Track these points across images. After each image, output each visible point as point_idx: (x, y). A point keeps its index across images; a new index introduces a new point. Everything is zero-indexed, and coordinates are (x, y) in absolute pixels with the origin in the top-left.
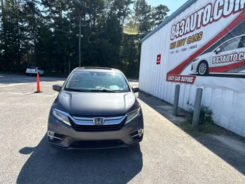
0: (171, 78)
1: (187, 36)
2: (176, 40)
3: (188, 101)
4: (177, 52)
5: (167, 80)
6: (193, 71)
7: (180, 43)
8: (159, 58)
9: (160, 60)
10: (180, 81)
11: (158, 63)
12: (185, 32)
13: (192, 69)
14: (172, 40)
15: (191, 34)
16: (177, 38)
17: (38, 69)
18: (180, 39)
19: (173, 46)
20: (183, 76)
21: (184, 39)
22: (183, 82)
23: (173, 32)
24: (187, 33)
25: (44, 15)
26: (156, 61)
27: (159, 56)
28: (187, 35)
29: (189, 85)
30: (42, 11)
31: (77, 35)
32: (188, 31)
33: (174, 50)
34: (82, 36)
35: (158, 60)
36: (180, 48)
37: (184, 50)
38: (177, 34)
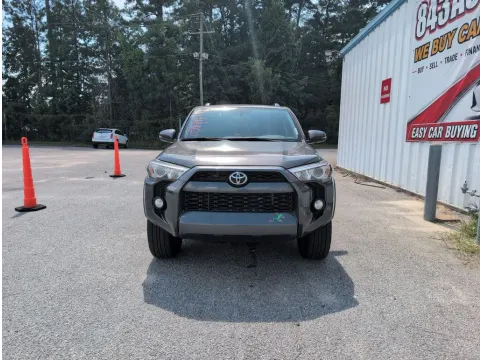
0: (418, 133)
1: (458, 24)
2: (429, 38)
3: (465, 185)
4: (433, 66)
5: (409, 138)
6: (476, 108)
7: (441, 44)
8: (386, 88)
9: (388, 92)
10: (443, 138)
11: (385, 101)
12: (453, 15)
13: (474, 104)
14: (418, 39)
15: (468, 18)
16: (432, 31)
17: (116, 132)
18: (439, 33)
19: (421, 53)
20: (451, 124)
21: (451, 33)
22: (450, 139)
23: (422, 19)
24: (459, 16)
25: (126, 18)
26: (378, 96)
27: (387, 83)
28: (457, 21)
29: (466, 146)
30: (123, 11)
31: (196, 55)
32: (461, 11)
33: (425, 63)
34: (205, 56)
35: (383, 93)
36: (440, 57)
37: (450, 59)
38: (432, 23)
